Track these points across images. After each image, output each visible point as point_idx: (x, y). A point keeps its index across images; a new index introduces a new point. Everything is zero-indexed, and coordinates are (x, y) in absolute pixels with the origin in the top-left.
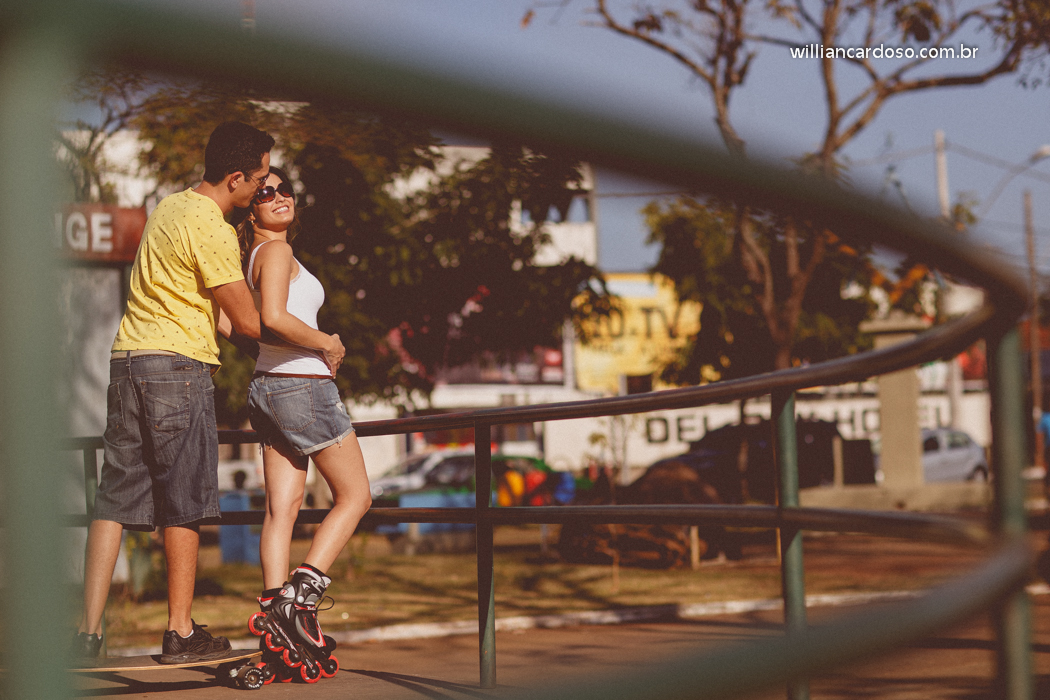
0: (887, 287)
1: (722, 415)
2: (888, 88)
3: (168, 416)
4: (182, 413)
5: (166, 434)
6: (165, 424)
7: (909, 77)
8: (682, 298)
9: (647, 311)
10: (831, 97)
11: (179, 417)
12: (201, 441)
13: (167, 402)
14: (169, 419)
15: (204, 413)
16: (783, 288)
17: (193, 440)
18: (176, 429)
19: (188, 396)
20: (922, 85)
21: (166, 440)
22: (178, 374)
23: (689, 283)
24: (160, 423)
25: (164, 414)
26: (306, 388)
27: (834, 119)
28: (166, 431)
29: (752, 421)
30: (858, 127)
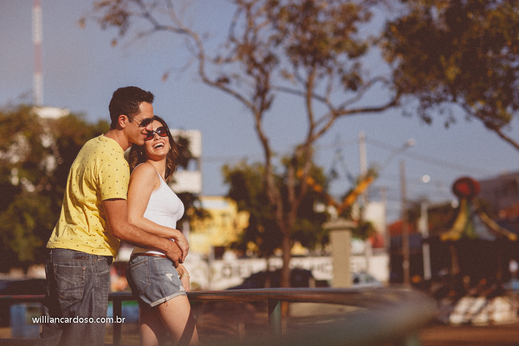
0: (336, 206)
1: (258, 265)
2: (337, 113)
3: (68, 289)
4: (78, 288)
5: (67, 301)
6: (66, 295)
7: (348, 108)
8: (240, 210)
9: (224, 215)
10: (310, 117)
11: (76, 291)
12: (89, 308)
13: (68, 280)
14: (69, 291)
15: (93, 290)
16: (287, 207)
17: (84, 307)
18: (74, 299)
19: (84, 277)
20: (353, 112)
21: (67, 305)
22: (78, 262)
23: (243, 203)
24: (63, 294)
25: (66, 288)
26: (145, 262)
27: (312, 127)
28: (68, 300)
29: (272, 269)
30: (323, 132)
